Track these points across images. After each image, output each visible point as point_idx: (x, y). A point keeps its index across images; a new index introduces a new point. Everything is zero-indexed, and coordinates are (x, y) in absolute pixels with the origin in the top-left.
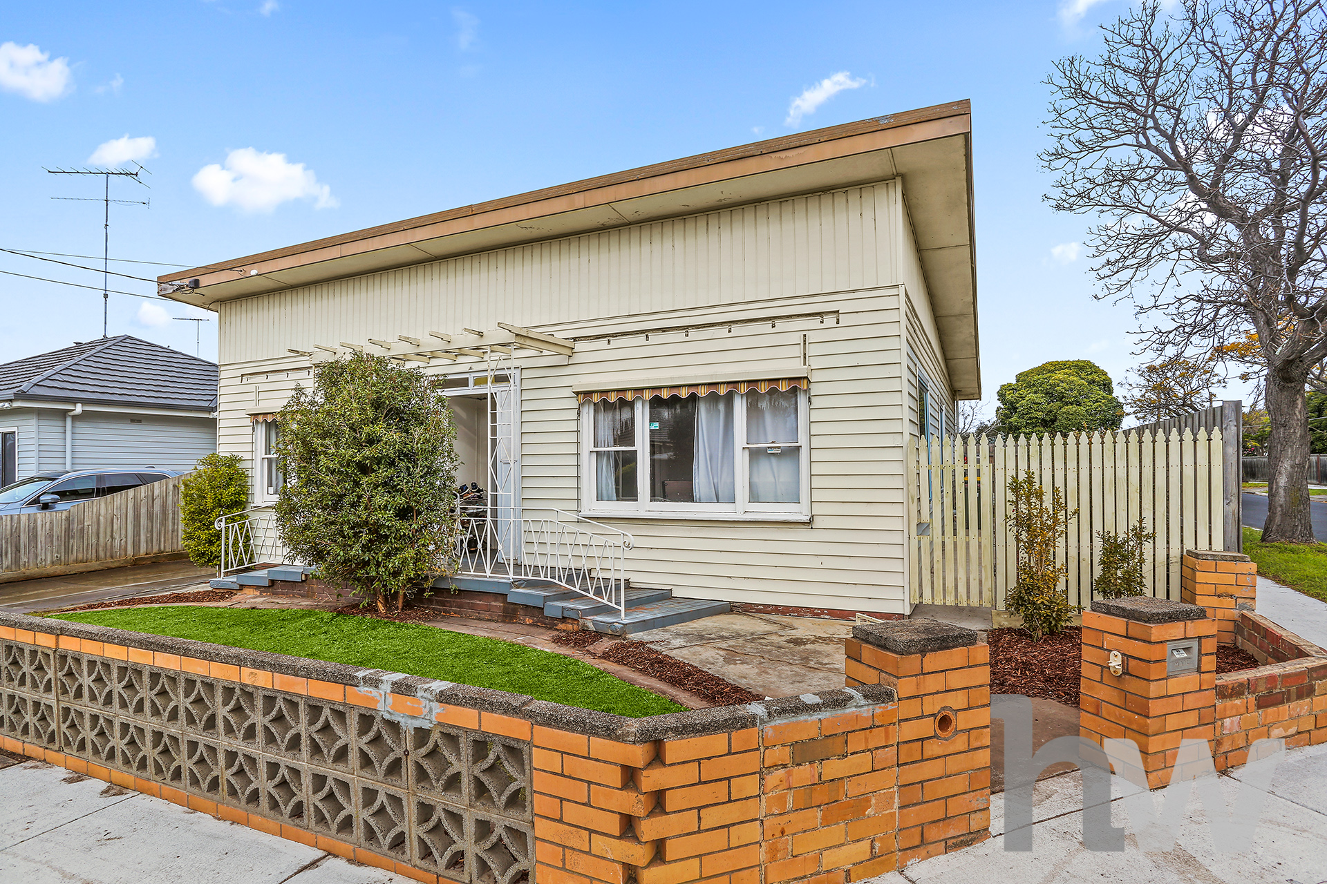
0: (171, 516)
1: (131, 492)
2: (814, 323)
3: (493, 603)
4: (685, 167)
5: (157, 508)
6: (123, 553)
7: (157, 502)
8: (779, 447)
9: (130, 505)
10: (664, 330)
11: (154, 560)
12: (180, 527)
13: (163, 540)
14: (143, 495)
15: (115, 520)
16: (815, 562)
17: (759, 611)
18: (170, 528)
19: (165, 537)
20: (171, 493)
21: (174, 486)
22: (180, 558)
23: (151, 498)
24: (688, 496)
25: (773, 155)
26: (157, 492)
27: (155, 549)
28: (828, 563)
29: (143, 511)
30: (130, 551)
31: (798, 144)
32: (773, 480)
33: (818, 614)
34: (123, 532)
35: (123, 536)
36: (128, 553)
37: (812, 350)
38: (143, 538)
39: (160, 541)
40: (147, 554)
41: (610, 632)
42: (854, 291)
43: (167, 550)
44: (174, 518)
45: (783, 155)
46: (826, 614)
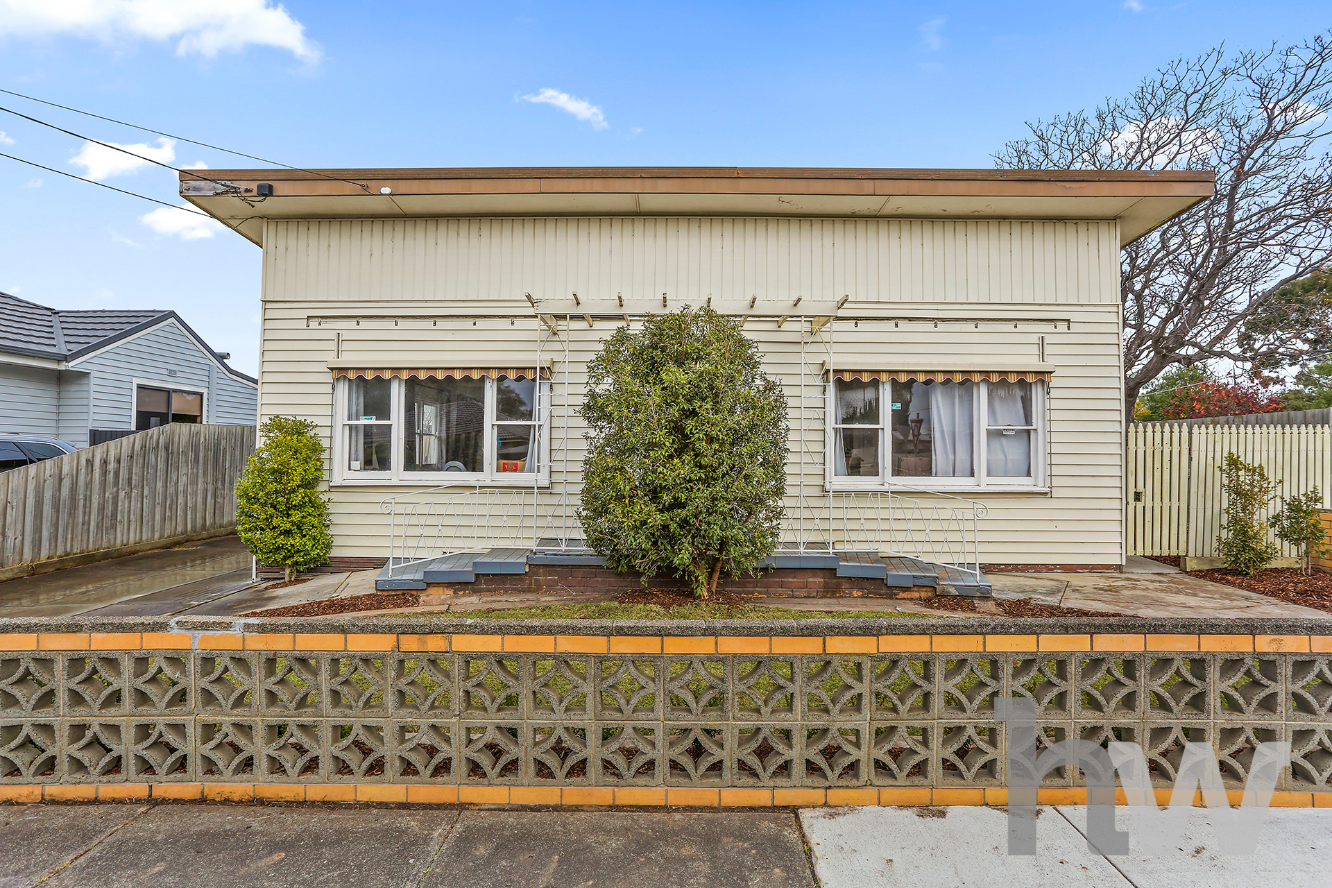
0: (82, 502)
1: (32, 469)
2: (1049, 327)
3: (811, 579)
4: (980, 177)
5: (65, 491)
6: (17, 558)
7: (66, 483)
8: (1013, 430)
9: (31, 487)
10: (911, 319)
11: (59, 566)
12: (92, 517)
13: (69, 536)
14: (48, 473)
15: (9, 510)
16: (1051, 526)
17: (1001, 570)
18: (81, 520)
19: (72, 533)
20: (83, 470)
21: (88, 461)
22: (91, 562)
23: (57, 477)
24: (927, 471)
25: (1059, 184)
26: (66, 469)
27: (60, 551)
28: (1061, 526)
29: (48, 495)
30: (27, 555)
31: (1081, 178)
32: (1004, 458)
33: (1051, 569)
34: (19, 527)
35: (19, 533)
36: (25, 557)
37: (1048, 350)
38: (45, 534)
39: (66, 539)
40: (49, 558)
41: (978, 594)
42: (1082, 305)
43: (75, 551)
44: (85, 506)
45: (1068, 185)
46: (1058, 569)
